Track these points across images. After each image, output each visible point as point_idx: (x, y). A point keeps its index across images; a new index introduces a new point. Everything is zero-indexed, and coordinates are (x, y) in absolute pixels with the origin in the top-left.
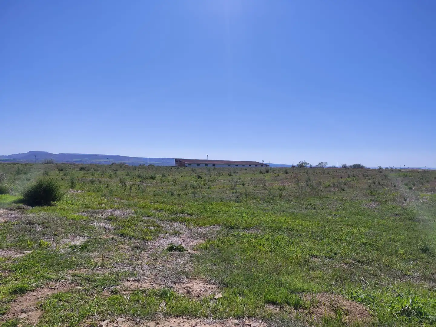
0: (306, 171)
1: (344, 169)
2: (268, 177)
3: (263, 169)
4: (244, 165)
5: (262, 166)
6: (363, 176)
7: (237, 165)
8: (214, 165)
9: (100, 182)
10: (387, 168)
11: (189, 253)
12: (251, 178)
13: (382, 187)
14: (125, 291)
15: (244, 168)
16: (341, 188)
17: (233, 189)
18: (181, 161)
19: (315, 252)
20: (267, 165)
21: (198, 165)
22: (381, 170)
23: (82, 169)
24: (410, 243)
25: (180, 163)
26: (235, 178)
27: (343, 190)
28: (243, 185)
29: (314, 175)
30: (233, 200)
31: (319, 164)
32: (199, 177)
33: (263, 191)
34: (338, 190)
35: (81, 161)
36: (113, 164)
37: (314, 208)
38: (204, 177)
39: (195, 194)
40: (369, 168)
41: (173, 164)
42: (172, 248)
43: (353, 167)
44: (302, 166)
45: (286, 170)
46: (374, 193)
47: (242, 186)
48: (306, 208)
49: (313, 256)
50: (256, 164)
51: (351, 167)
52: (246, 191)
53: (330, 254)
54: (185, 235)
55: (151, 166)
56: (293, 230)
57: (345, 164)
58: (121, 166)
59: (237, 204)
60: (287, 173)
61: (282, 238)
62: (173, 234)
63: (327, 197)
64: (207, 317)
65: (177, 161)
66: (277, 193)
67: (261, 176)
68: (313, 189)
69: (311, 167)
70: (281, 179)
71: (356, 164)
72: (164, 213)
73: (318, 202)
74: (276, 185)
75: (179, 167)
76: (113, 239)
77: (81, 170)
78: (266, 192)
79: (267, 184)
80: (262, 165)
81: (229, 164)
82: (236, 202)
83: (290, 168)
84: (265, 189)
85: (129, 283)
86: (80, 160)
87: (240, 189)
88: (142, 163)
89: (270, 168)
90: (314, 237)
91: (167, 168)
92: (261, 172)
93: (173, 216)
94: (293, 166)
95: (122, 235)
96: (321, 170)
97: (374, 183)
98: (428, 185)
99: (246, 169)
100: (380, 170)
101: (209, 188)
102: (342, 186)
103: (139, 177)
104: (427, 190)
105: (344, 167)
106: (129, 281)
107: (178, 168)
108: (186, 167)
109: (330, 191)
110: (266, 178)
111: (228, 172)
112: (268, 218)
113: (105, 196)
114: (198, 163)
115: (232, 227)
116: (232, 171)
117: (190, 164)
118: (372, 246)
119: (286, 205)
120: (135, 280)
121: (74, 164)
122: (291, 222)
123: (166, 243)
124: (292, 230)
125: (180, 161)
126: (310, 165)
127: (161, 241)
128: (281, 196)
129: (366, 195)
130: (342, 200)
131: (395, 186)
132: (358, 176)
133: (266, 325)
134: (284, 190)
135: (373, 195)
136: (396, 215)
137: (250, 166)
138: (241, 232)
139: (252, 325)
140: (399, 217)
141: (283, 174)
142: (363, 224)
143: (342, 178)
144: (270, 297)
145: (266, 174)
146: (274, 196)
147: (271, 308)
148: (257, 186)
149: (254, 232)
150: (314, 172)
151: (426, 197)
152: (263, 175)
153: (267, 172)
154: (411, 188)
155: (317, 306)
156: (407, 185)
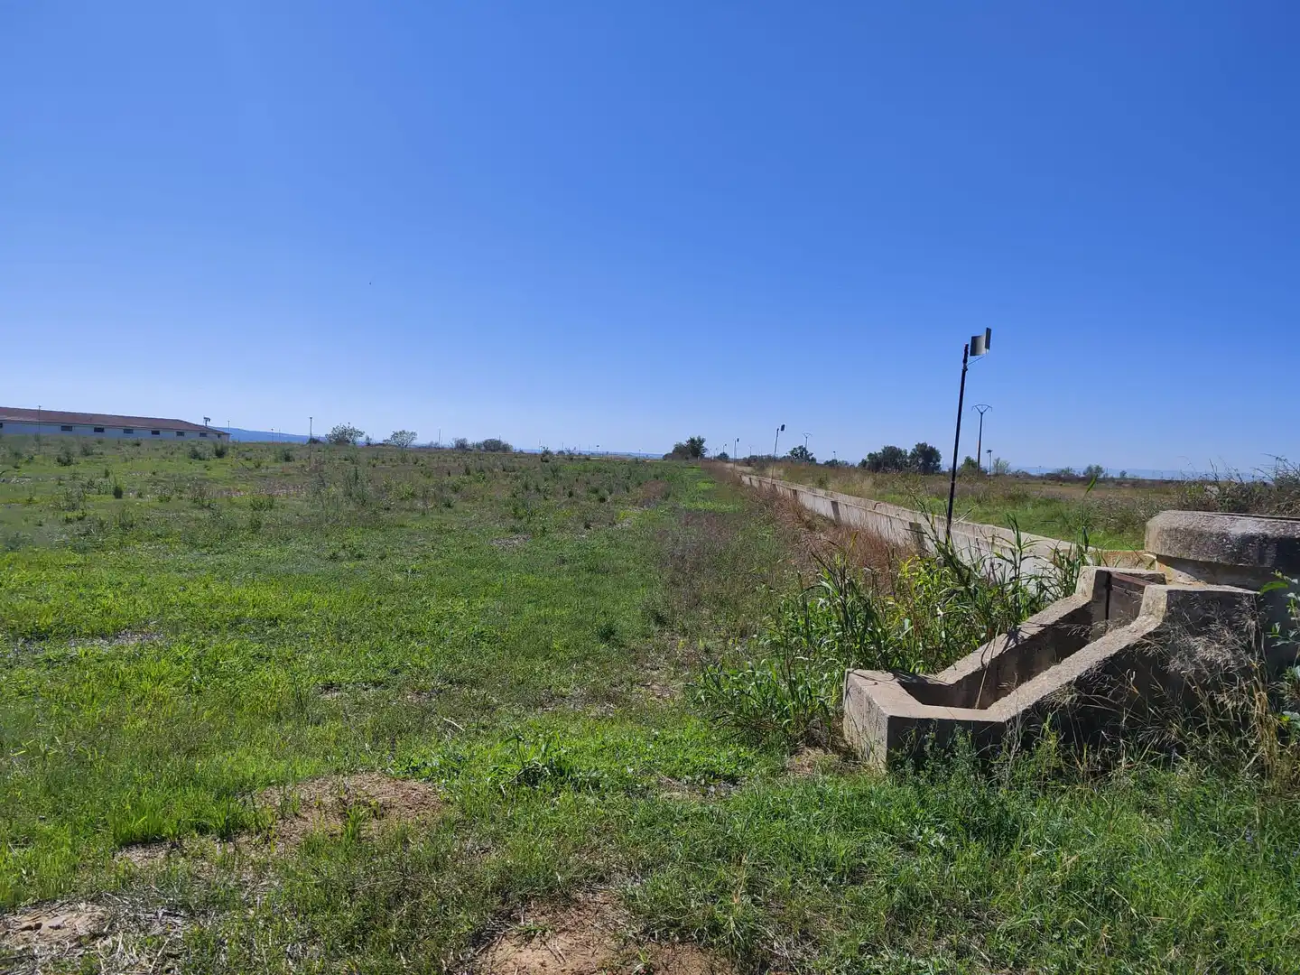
0: (352, 454)
1: (460, 451)
2: (219, 470)
3: (207, 446)
4: (128, 431)
5: (203, 435)
6: (504, 470)
12: (155, 472)
13: (542, 497)
15: (131, 438)
16: (442, 499)
17: (73, 508)
19: (335, 675)
20: (220, 434)
22: (547, 457)
24: (579, 624)
26: (86, 470)
27: (449, 506)
28: (118, 493)
29: (374, 466)
30: (65, 544)
31: (395, 435)
33: (196, 513)
34: (436, 506)
37: (360, 557)
40: (521, 451)
43: (483, 448)
44: (342, 439)
45: (285, 451)
46: (521, 512)
47: (110, 499)
48: (334, 557)
49: (329, 686)
50: (180, 429)
51: (478, 446)
52: (123, 514)
53: (382, 674)
56: (279, 621)
57: (463, 437)
59: (79, 558)
60: (288, 459)
61: (231, 651)
63: (403, 526)
66: (244, 517)
67: (196, 468)
68: (364, 502)
69: (369, 444)
70: (265, 477)
71: (490, 440)
73: (374, 540)
74: (244, 495)
78: (206, 514)
80: (204, 432)
81: (68, 423)
82: (74, 549)
84: (203, 507)
87: (101, 507)
89: (234, 442)
90: (342, 633)
92: (195, 456)
94: (314, 441)
96: (399, 453)
97: (526, 487)
98: (638, 493)
99: (138, 445)
100: (545, 456)
102: (449, 494)
104: (635, 502)
105: (462, 446)
109: (412, 510)
110: (213, 474)
111: (55, 451)
112: (198, 593)
115: (40, 635)
116: (76, 449)
118: (492, 641)
119: (271, 552)
122: (274, 599)
124: (274, 622)
126: (368, 438)
128: (256, 526)
129: (502, 519)
130: (440, 531)
131: (571, 495)
132: (492, 471)
133: (99, 911)
134: (271, 507)
135: (519, 515)
136: (564, 561)
137: (156, 433)
138: (77, 650)
139: (46, 923)
140: (566, 567)
141: (276, 461)
142: (482, 589)
143: (449, 474)
144: (137, 825)
145: (214, 461)
146: (230, 529)
147: (136, 857)
148: (174, 497)
149: (131, 644)
150: (377, 459)
151: (630, 516)
152: (204, 462)
153: (220, 454)
154: (602, 500)
155: (296, 815)
156: (596, 491)
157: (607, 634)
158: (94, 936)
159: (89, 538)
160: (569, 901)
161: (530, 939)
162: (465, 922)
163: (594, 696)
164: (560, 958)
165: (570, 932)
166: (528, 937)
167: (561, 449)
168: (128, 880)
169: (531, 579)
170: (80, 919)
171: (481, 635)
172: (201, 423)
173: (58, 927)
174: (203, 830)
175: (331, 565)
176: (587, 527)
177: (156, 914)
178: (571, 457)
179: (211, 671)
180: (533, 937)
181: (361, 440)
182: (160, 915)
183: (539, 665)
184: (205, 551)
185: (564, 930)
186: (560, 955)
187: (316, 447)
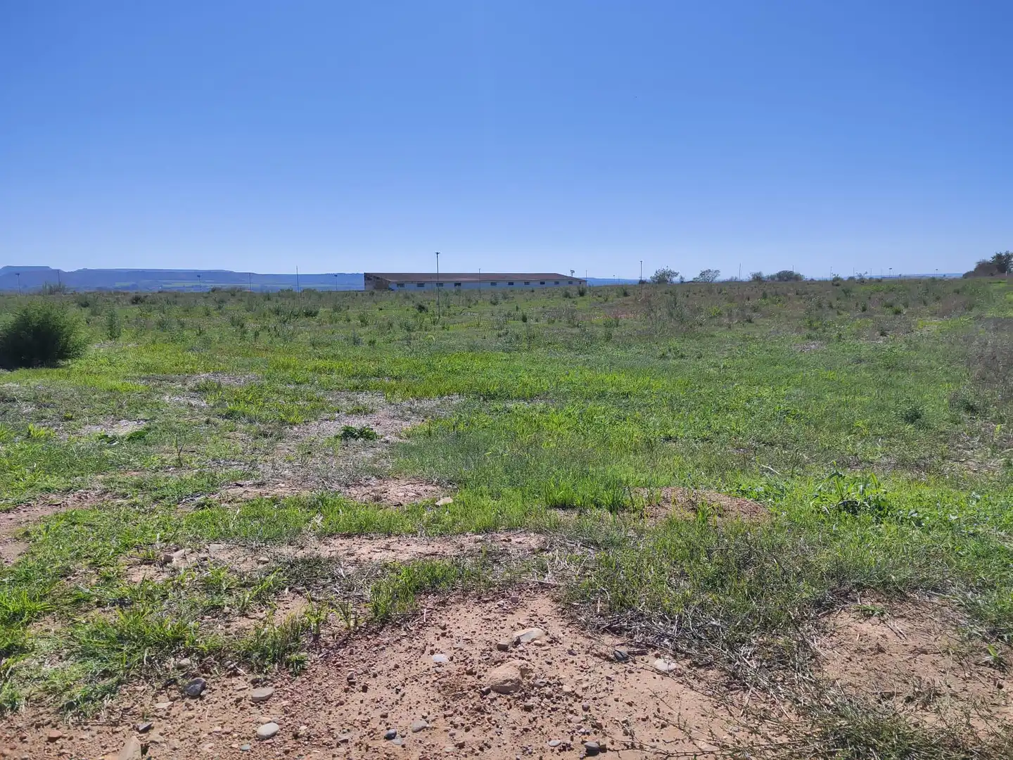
0: (671, 289)
1: (757, 283)
2: (582, 304)
3: (573, 290)
4: (527, 283)
5: (570, 283)
6: (797, 294)
7: (511, 284)
8: (458, 284)
9: (183, 325)
10: (851, 278)
11: (387, 442)
12: (543, 307)
13: (836, 312)
14: (230, 502)
15: (529, 288)
16: (744, 317)
17: (501, 328)
18: (379, 276)
19: (672, 432)
20: (580, 281)
21: (421, 285)
22: (838, 282)
23: (136, 300)
24: (881, 409)
25: (377, 282)
26: (506, 307)
27: (750, 321)
28: (524, 319)
29: (688, 296)
30: (497, 349)
31: (702, 274)
32: (421, 308)
33: (569, 330)
34: (739, 322)
35: (134, 287)
36: (214, 290)
37: (682, 356)
38: (432, 308)
39: (408, 340)
40: (812, 280)
41: (361, 285)
42: (348, 434)
43: (777, 279)
44: (662, 280)
45: (624, 290)
46: (815, 324)
47: (520, 323)
48: (663, 357)
49: (668, 439)
50: (557, 280)
51: (772, 278)
52: (529, 330)
53: (707, 433)
54: (382, 413)
55: (309, 292)
56: (629, 396)
57: (758, 272)
58: (233, 293)
59: (506, 356)
60: (626, 294)
61: (602, 412)
62: (352, 413)
63: (712, 336)
64: (414, 534)
65: (368, 277)
66: (601, 332)
67: (567, 304)
68: (682, 320)
69: (682, 282)
70: (611, 307)
71: (783, 272)
72: (334, 376)
73: (690, 346)
74: (599, 319)
75: (376, 292)
76: (208, 422)
77: (133, 303)
78: (576, 331)
79: (579, 316)
80: (571, 281)
81: (494, 280)
82: (504, 351)
83: (635, 286)
84: (574, 326)
85: (240, 490)
86: (133, 285)
87: (517, 327)
88: (286, 287)
89: (590, 286)
90: (674, 405)
91: (346, 294)
92: (567, 296)
93: (355, 382)
94: (642, 282)
95: (230, 415)
96: (706, 287)
97: (820, 306)
98: (938, 306)
99: (533, 291)
100: (836, 282)
101: (443, 328)
102: (748, 313)
103: (277, 312)
104: (934, 314)
105: (758, 279)
106: (241, 486)
107: (372, 294)
108: (393, 290)
109: (721, 325)
110: (579, 306)
111: (488, 297)
112: (575, 377)
113: (191, 349)
114: (420, 281)
115: (490, 397)
116: (500, 296)
117: (401, 285)
118: (797, 417)
119: (619, 353)
120: (254, 485)
121: (117, 293)
122: (625, 382)
123: (334, 429)
124: (626, 395)
125: (378, 278)
126: (682, 278)
127: (324, 425)
128: (608, 338)
129: (799, 330)
130: (744, 339)
131: (864, 310)
132: (786, 295)
133: (542, 538)
134: (617, 325)
135: (814, 328)
136: (860, 361)
137: (542, 283)
138: (511, 405)
139: (514, 540)
140: (864, 365)
141: (618, 297)
142: (785, 380)
143: (749, 299)
144: (559, 495)
145: (579, 299)
146: (592, 338)
147: (560, 514)
148: (556, 321)
149: (541, 405)
150: (689, 291)
151: (931, 326)
152: (572, 300)
153: (582, 294)
154: (898, 312)
155: (659, 505)
156: (891, 306)
157: (913, 417)
158: (542, 550)
159: (512, 345)
160: (904, 599)
161: (869, 616)
162: (806, 591)
163: (903, 463)
164: (901, 636)
165: (909, 619)
166: (867, 615)
167: (852, 275)
168: (557, 526)
169: (830, 375)
170: (534, 541)
171: (787, 412)
172: (569, 275)
173: (520, 543)
174: (598, 505)
175: (661, 362)
176: (883, 334)
177: (576, 545)
178: (862, 281)
179: (589, 422)
180: (872, 615)
181: (676, 279)
182: (579, 545)
183: (844, 437)
184: (578, 352)
185: (902, 617)
186: (900, 633)
187: (645, 286)
